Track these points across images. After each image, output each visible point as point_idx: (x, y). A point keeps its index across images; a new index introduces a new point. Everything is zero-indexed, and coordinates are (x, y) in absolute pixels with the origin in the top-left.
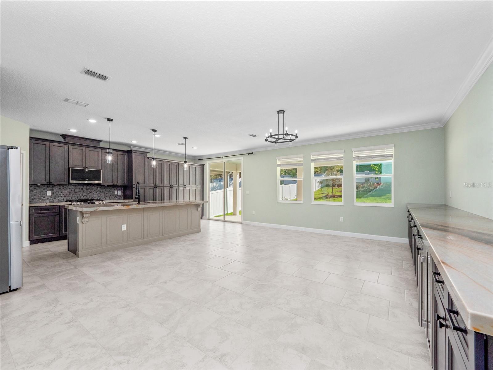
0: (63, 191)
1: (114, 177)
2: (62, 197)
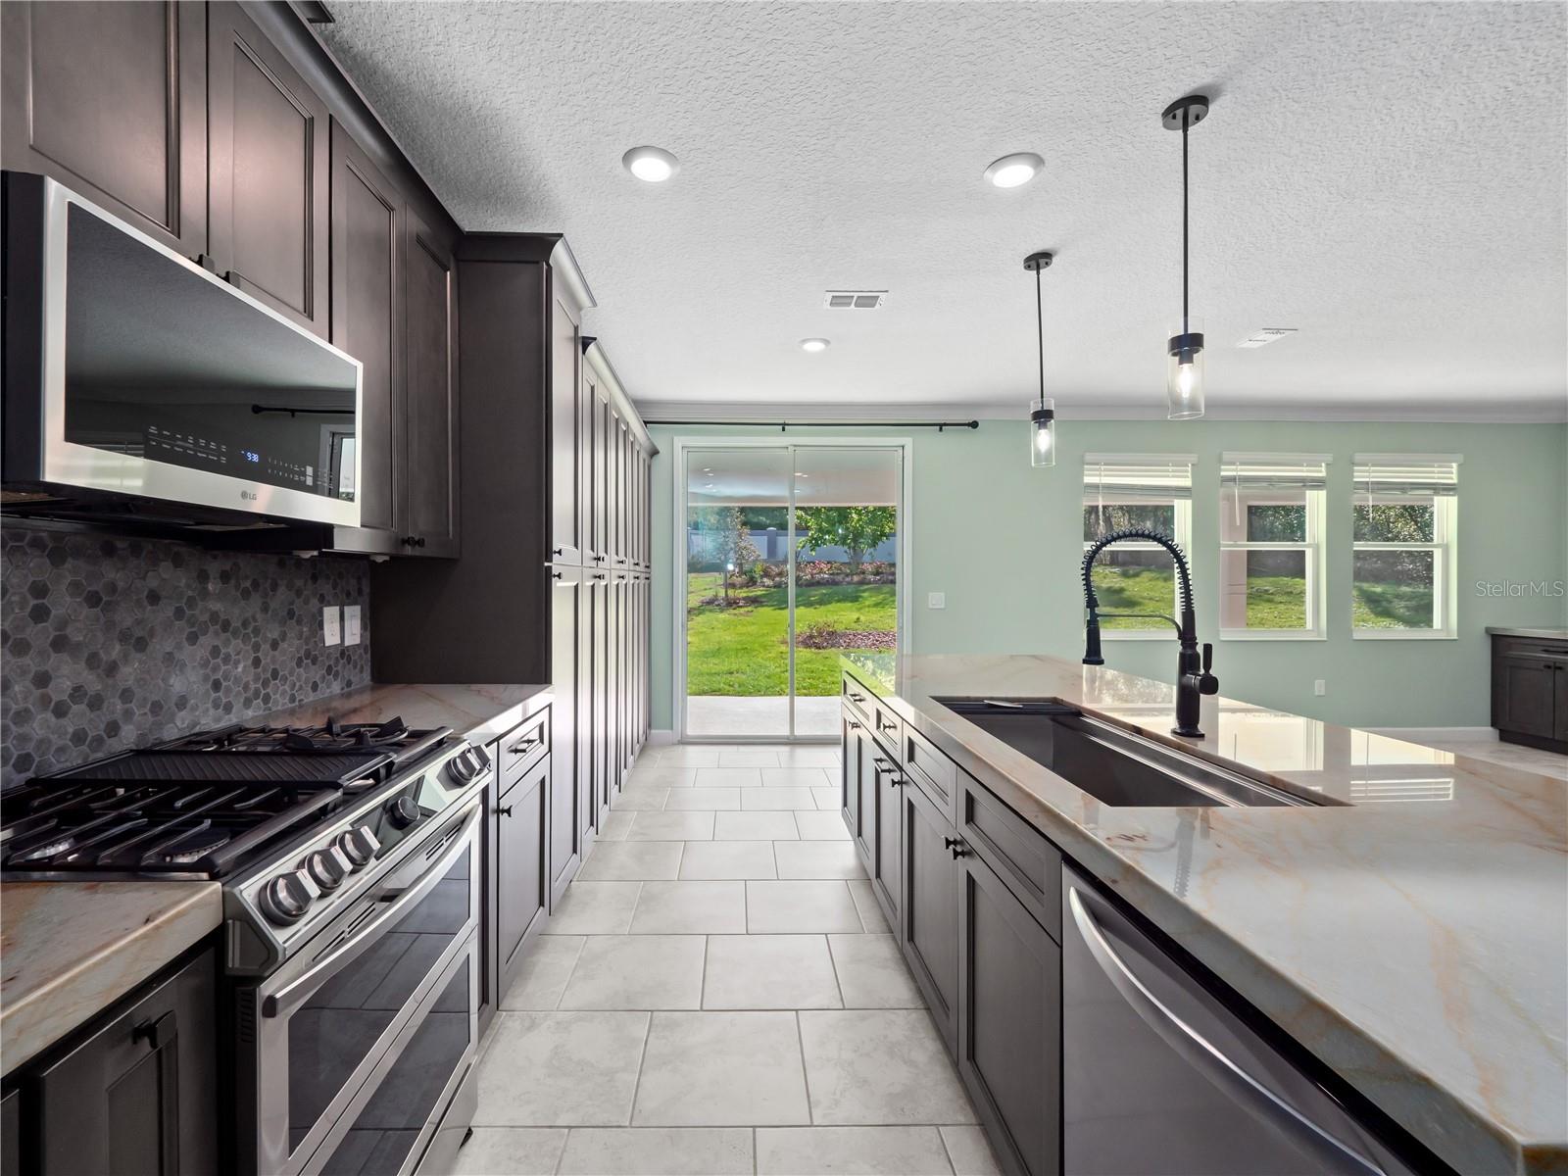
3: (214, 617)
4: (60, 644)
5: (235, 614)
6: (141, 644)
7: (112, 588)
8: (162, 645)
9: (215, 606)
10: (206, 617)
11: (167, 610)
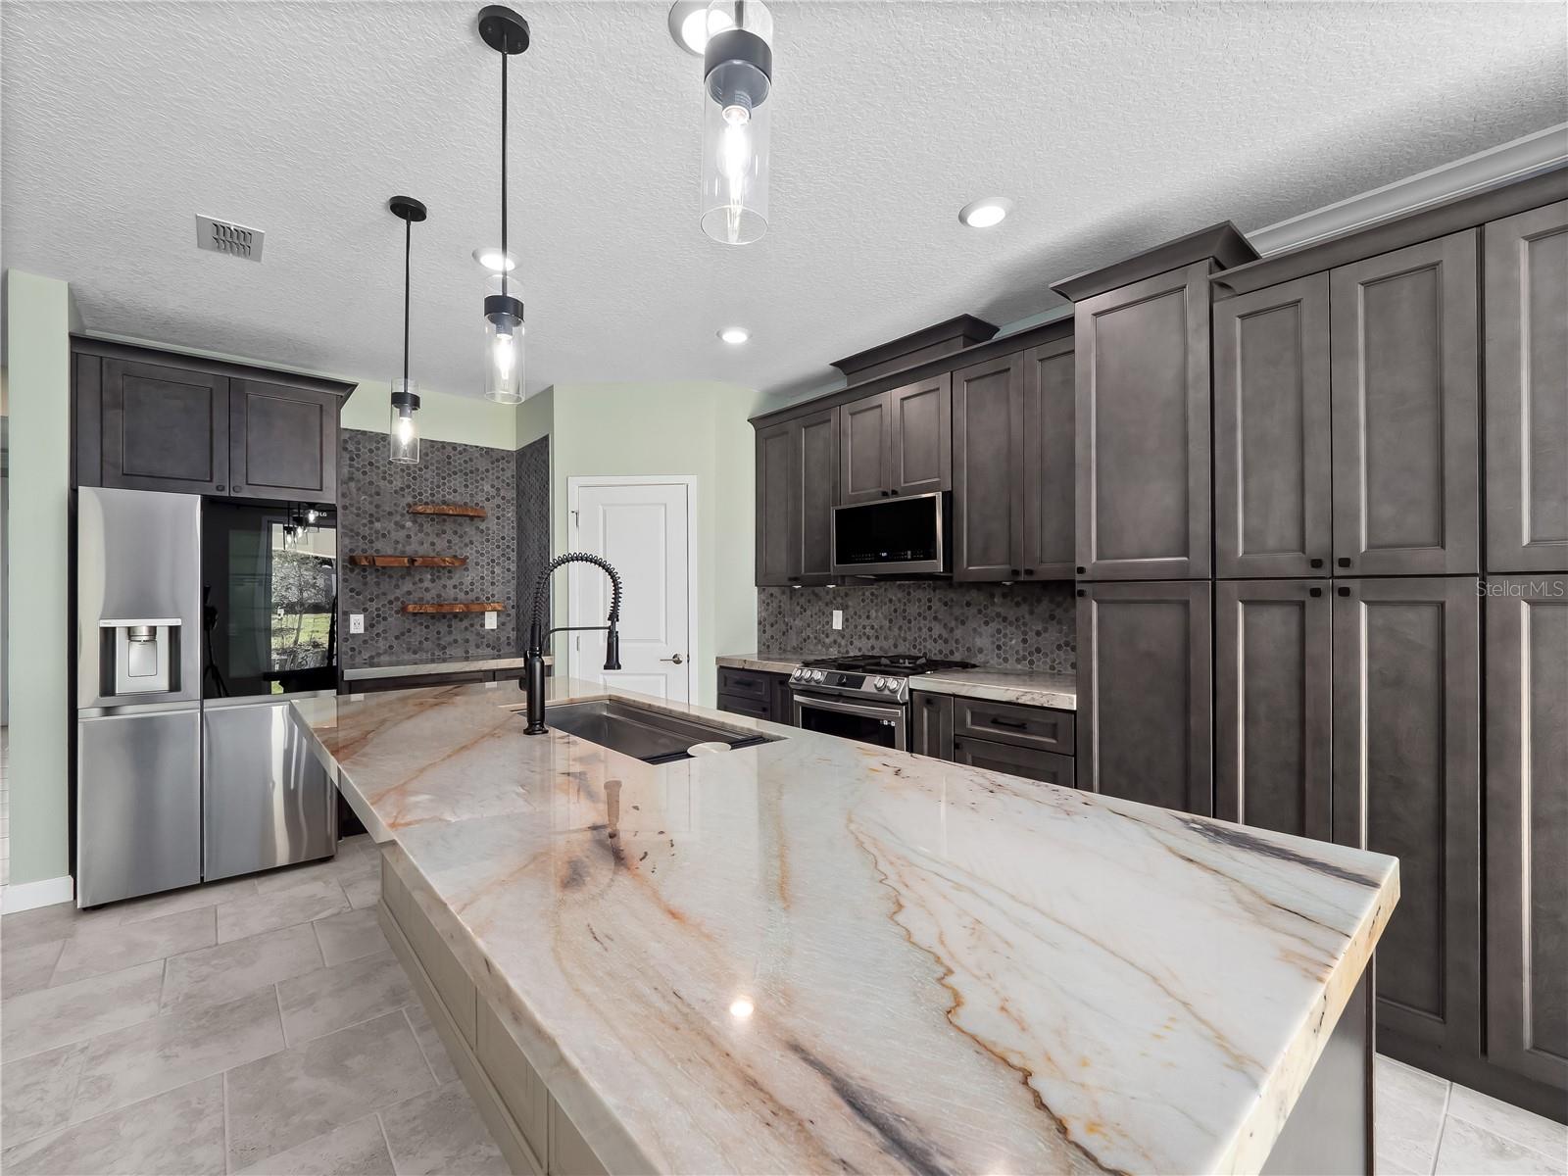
1: (1017, 523)
3: (998, 615)
4: (935, 618)
5: (1011, 615)
6: (963, 623)
7: (952, 600)
8: (972, 624)
9: (999, 610)
10: (994, 614)
11: (973, 610)
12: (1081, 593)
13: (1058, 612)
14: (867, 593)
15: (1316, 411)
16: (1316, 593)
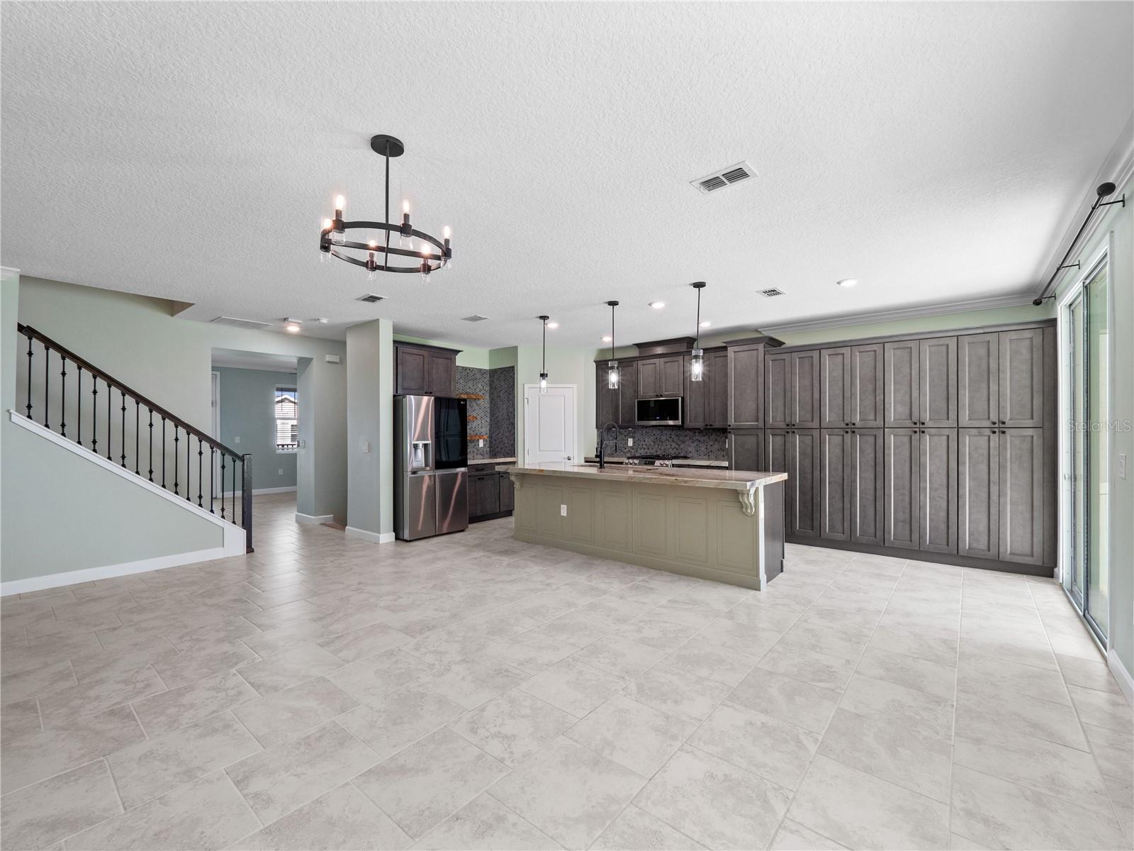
0: (647, 440)
1: (707, 409)
2: (644, 449)
5: (702, 439)
6: (684, 442)
7: (685, 435)
8: (687, 443)
9: (698, 438)
10: (696, 439)
11: (688, 438)
12: (730, 432)
13: (718, 438)
14: (644, 432)
15: (788, 387)
16: (788, 432)
